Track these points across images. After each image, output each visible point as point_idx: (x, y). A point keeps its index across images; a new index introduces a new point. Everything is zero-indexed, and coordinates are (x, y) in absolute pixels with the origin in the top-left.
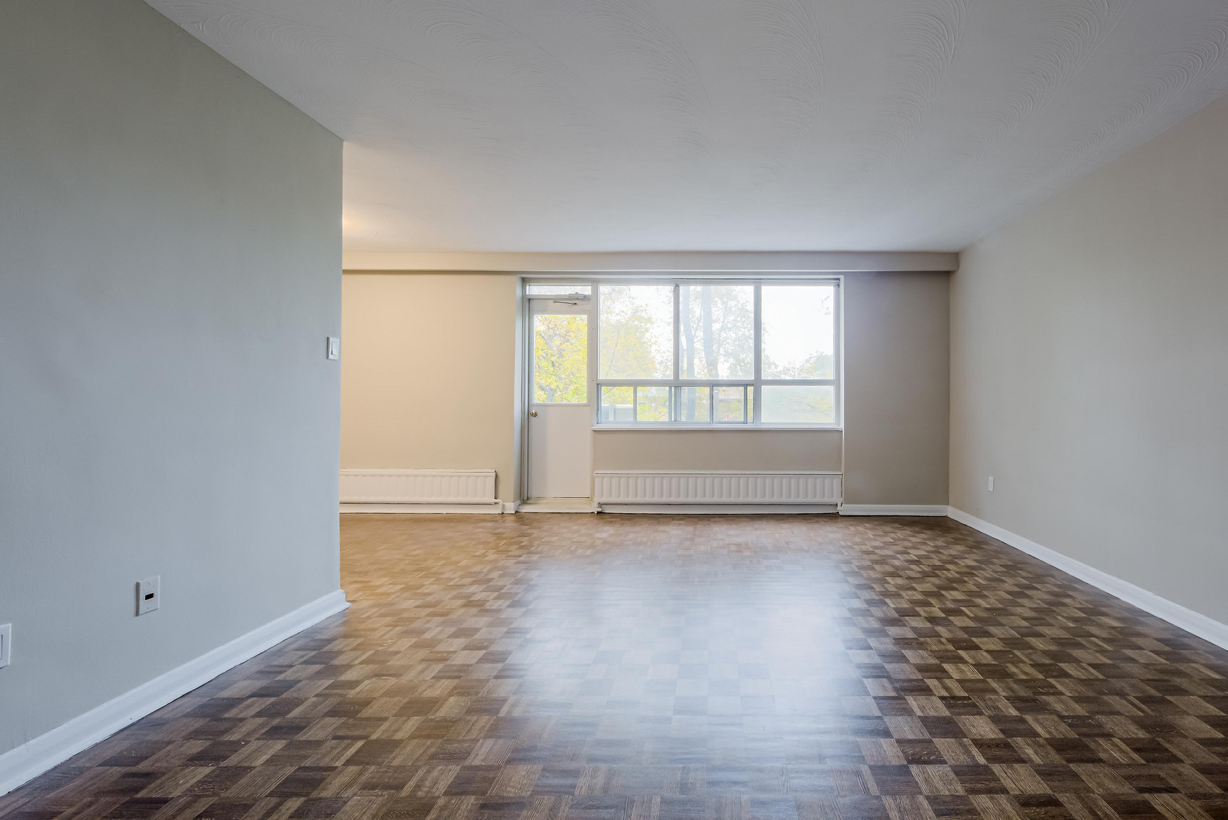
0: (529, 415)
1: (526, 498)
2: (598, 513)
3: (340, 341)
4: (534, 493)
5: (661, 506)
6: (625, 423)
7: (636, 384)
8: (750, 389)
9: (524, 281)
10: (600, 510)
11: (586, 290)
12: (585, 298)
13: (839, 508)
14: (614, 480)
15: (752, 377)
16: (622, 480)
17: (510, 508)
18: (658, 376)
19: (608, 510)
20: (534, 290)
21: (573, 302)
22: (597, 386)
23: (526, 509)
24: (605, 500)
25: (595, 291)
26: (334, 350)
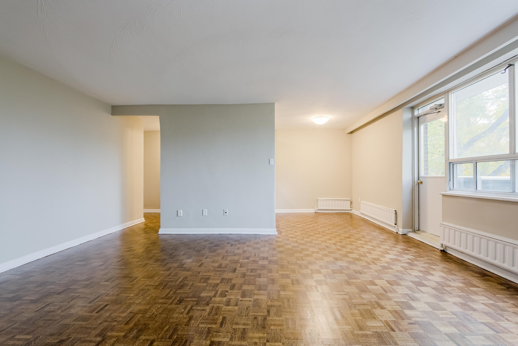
0: (418, 183)
1: (416, 229)
2: (442, 251)
4: (421, 228)
7: (476, 161)
9: (412, 108)
10: (443, 249)
12: (441, 106)
14: (451, 231)
17: (401, 231)
21: (437, 112)
22: (451, 165)
23: (411, 235)
24: (446, 243)
25: (447, 100)
26: (272, 162)
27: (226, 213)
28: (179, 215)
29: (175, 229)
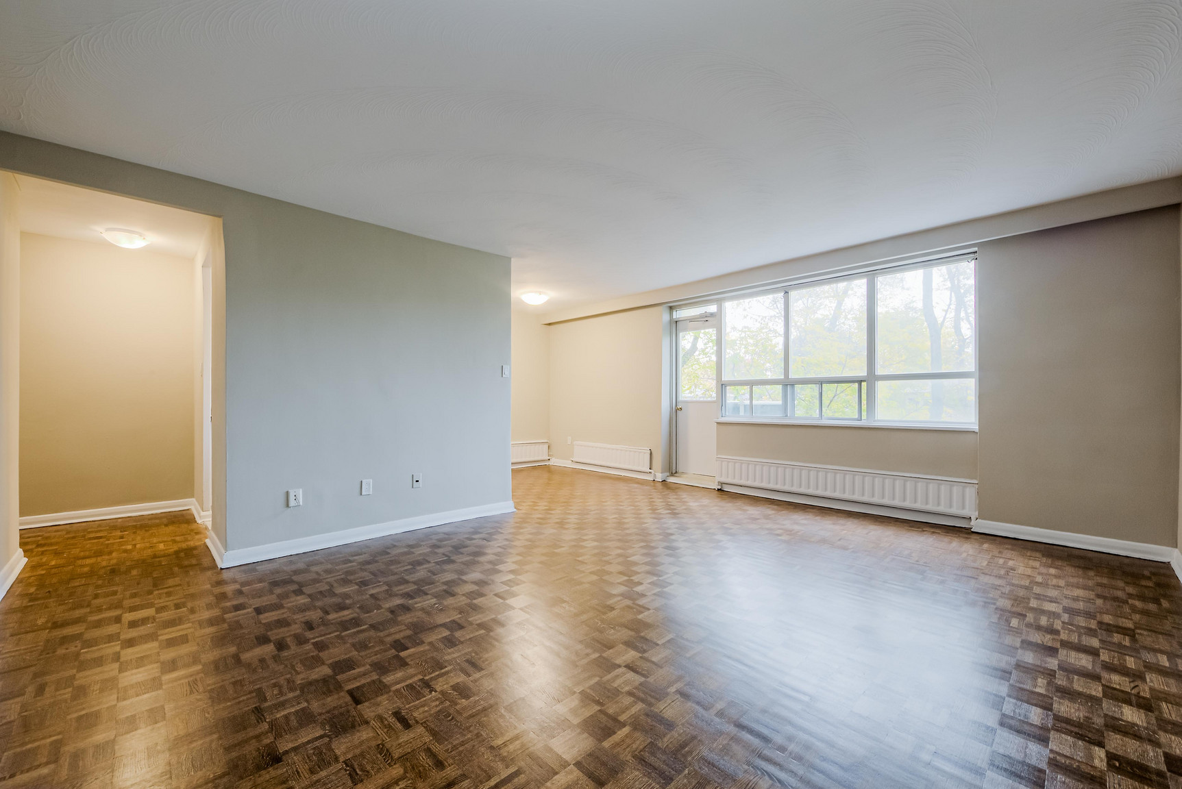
0: (676, 410)
1: (674, 472)
2: (718, 490)
3: (510, 368)
4: (680, 469)
5: (770, 492)
6: (743, 417)
7: (751, 384)
8: (864, 384)
9: (671, 308)
10: (719, 487)
11: (713, 308)
12: (712, 315)
13: (973, 523)
14: (730, 464)
15: (863, 373)
16: (737, 465)
17: (659, 477)
18: (769, 376)
19: (726, 488)
20: (680, 314)
21: (706, 319)
22: (722, 386)
23: (672, 480)
24: (723, 480)
25: (720, 308)
26: (506, 371)
27: (417, 481)
28: (292, 503)
29: (278, 543)
